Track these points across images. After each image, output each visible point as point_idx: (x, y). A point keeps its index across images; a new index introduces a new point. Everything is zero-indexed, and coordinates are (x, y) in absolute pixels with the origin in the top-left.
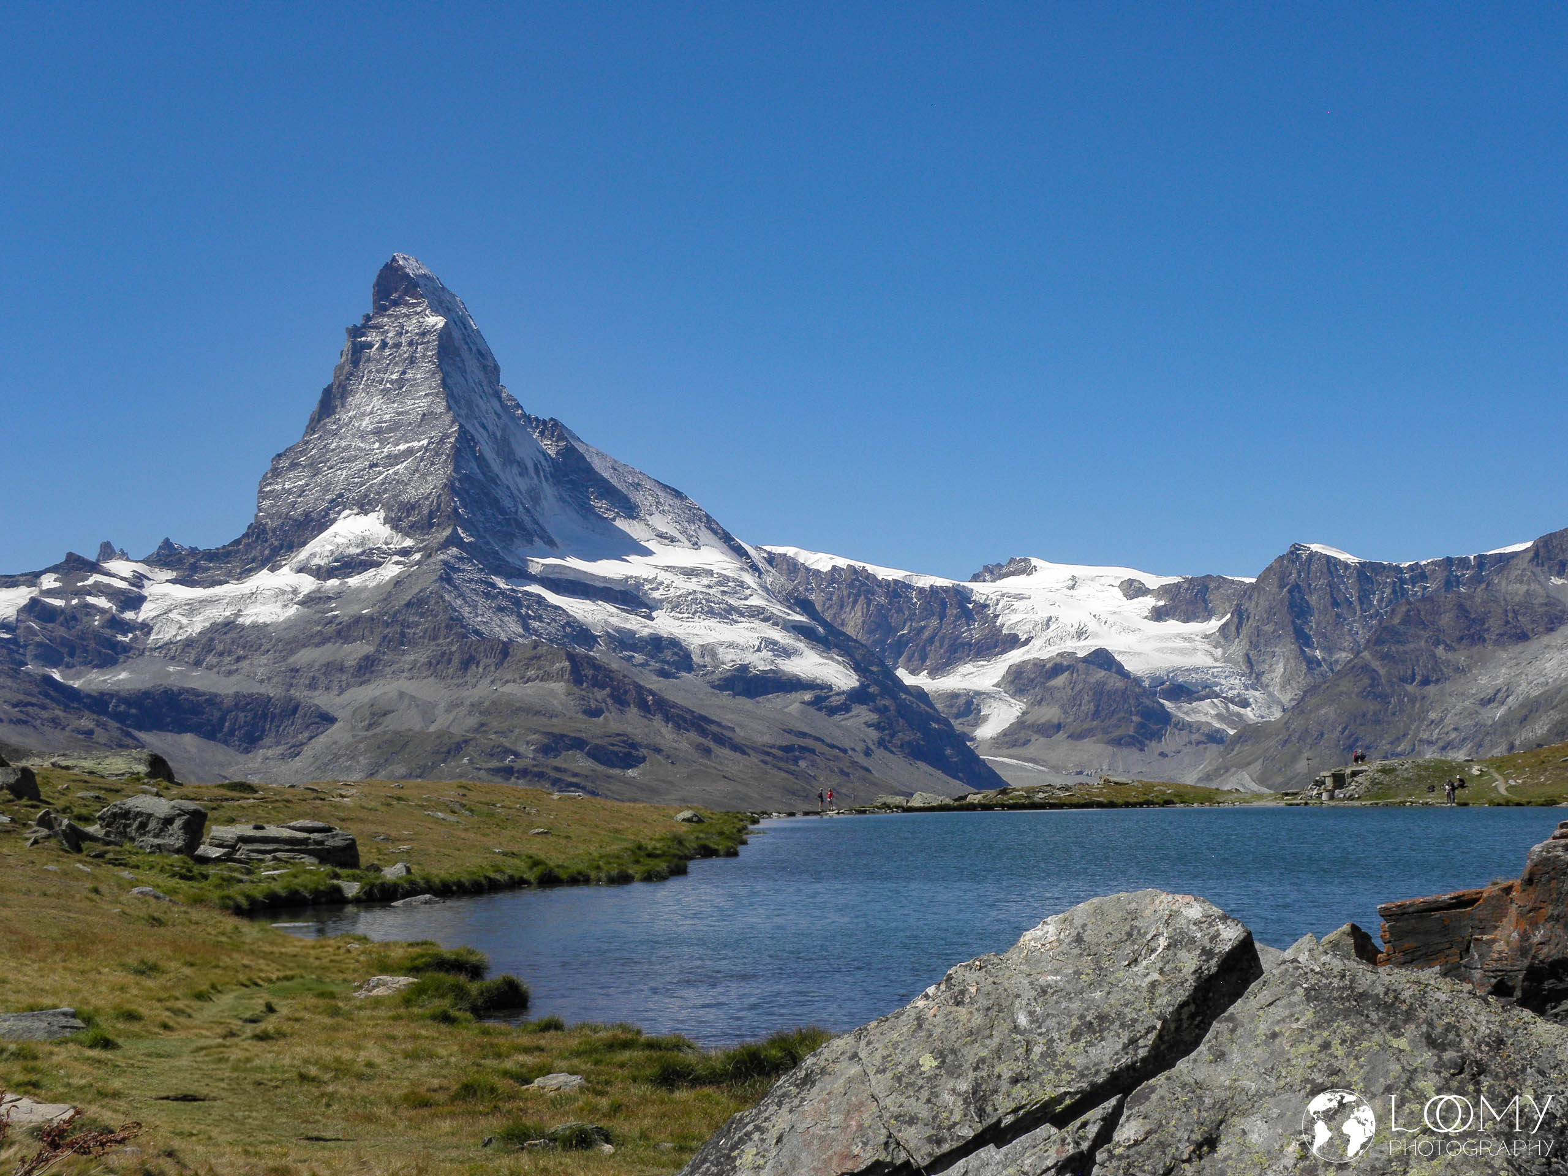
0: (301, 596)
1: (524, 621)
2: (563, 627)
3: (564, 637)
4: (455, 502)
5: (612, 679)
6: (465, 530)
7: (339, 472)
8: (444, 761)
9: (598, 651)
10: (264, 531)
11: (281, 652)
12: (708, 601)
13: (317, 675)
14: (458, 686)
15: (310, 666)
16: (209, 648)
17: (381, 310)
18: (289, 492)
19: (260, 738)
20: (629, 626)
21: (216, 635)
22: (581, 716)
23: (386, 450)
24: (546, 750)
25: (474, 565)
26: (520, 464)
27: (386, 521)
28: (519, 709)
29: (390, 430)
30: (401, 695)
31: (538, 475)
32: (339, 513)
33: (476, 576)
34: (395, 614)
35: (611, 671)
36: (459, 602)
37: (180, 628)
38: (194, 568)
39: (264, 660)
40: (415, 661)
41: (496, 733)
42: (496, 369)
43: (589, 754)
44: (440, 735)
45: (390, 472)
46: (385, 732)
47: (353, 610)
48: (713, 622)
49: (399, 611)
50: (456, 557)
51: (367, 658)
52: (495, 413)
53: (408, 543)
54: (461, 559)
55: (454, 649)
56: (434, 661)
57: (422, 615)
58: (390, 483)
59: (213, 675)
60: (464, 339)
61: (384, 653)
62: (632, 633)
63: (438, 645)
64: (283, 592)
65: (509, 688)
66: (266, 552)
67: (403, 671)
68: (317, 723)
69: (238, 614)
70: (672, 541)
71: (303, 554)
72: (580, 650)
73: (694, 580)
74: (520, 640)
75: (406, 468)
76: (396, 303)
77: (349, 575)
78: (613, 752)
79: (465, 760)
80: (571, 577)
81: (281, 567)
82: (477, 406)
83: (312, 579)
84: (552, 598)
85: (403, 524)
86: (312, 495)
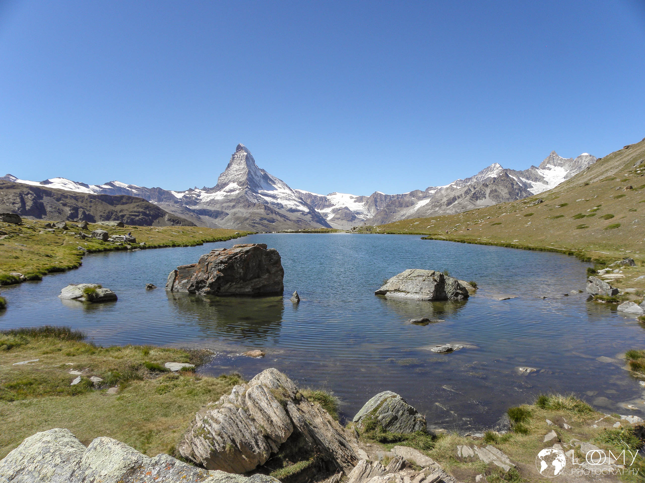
0: (224, 195)
1: (258, 200)
2: (264, 201)
3: (264, 203)
4: (248, 181)
5: (271, 209)
6: (249, 186)
7: (230, 177)
8: (245, 221)
9: (269, 205)
10: (219, 185)
11: (221, 204)
12: (286, 198)
13: (226, 207)
14: (248, 210)
16: (210, 203)
17: (237, 152)
18: (223, 179)
19: (218, 217)
21: (211, 201)
22: (266, 215)
23: (237, 173)
24: (260, 220)
25: (250, 191)
26: (258, 176)
27: (237, 184)
28: (257, 213)
29: (238, 170)
30: (239, 211)
31: (260, 177)
32: (230, 183)
33: (250, 193)
34: (238, 198)
36: (248, 197)
37: (206, 200)
38: (208, 191)
39: (218, 205)
40: (241, 206)
41: (253, 217)
42: (254, 161)
43: (267, 221)
44: (244, 217)
46: (236, 216)
47: (232, 198)
48: (287, 201)
51: (234, 205)
52: (254, 168)
53: (240, 187)
54: (248, 190)
55: (247, 204)
56: (244, 206)
57: (242, 199)
58: (238, 178)
59: (211, 207)
60: (250, 156)
61: (236, 204)
62: (274, 202)
63: (244, 203)
64: (221, 195)
65: (255, 210)
66: (219, 189)
67: (239, 207)
68: (226, 215)
69: (215, 198)
70: (281, 188)
71: (225, 189)
72: (266, 205)
73: (284, 194)
74: (257, 203)
75: (240, 176)
76: (239, 151)
77: (231, 192)
78: (271, 220)
79: (248, 221)
80: (265, 193)
81: (221, 191)
82: (251, 167)
83: (226, 193)
84: (262, 197)
85: (240, 185)
86: (226, 180)
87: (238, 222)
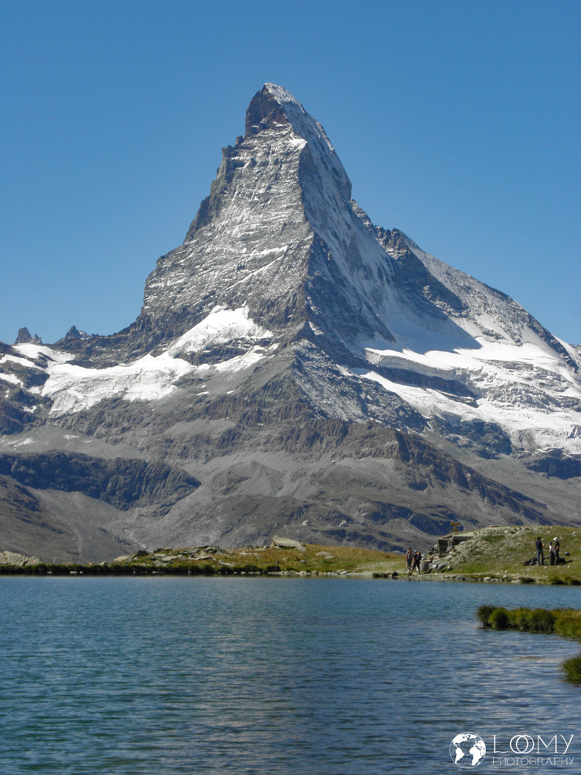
0: (177, 378)
1: (363, 404)
2: (397, 411)
3: (398, 419)
4: (308, 301)
5: (435, 457)
6: (316, 324)
7: (212, 273)
8: (288, 523)
9: (427, 432)
10: (149, 321)
11: (159, 425)
12: (527, 391)
13: (188, 445)
14: (305, 458)
15: (183, 437)
16: (99, 420)
17: (252, 133)
18: (170, 289)
19: (137, 498)
20: (455, 412)
21: (106, 410)
22: (406, 488)
23: (252, 255)
24: (375, 517)
25: (322, 355)
26: (367, 269)
27: (251, 315)
28: (354, 480)
29: (255, 237)
30: (255, 464)
31: (381, 277)
32: (211, 308)
33: (323, 365)
34: (254, 395)
35: (434, 450)
36: (308, 386)
37: (76, 402)
38: (90, 351)
39: (145, 431)
40: (270, 436)
41: (332, 500)
42: (349, 185)
43: (412, 522)
44: (285, 500)
45: (255, 273)
46: (239, 496)
47: (220, 391)
48: (531, 411)
49: (257, 393)
50: (307, 348)
51: (229, 432)
52: (346, 224)
53: (268, 334)
54: (311, 350)
55: (302, 426)
56: (285, 437)
57: (276, 397)
58: (254, 283)
59: (102, 443)
60: (322, 159)
61: (244, 428)
62: (458, 418)
63: (289, 423)
64: (163, 374)
65: (346, 462)
66: (150, 340)
67: (259, 444)
68: (185, 486)
69: (124, 392)
70: (497, 338)
71: (181, 342)
72: (411, 431)
73: (516, 373)
74: (359, 420)
75: (268, 271)
76: (264, 127)
77: (217, 361)
78: (433, 521)
79: (304, 523)
80: (406, 367)
81: (162, 352)
82: (331, 218)
83: (186, 363)
84: (388, 385)
85: (264, 319)
86: (189, 291)
87: (251, 529)
